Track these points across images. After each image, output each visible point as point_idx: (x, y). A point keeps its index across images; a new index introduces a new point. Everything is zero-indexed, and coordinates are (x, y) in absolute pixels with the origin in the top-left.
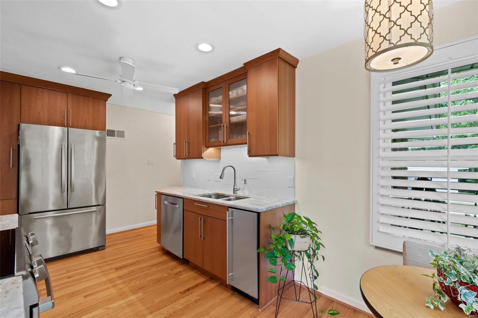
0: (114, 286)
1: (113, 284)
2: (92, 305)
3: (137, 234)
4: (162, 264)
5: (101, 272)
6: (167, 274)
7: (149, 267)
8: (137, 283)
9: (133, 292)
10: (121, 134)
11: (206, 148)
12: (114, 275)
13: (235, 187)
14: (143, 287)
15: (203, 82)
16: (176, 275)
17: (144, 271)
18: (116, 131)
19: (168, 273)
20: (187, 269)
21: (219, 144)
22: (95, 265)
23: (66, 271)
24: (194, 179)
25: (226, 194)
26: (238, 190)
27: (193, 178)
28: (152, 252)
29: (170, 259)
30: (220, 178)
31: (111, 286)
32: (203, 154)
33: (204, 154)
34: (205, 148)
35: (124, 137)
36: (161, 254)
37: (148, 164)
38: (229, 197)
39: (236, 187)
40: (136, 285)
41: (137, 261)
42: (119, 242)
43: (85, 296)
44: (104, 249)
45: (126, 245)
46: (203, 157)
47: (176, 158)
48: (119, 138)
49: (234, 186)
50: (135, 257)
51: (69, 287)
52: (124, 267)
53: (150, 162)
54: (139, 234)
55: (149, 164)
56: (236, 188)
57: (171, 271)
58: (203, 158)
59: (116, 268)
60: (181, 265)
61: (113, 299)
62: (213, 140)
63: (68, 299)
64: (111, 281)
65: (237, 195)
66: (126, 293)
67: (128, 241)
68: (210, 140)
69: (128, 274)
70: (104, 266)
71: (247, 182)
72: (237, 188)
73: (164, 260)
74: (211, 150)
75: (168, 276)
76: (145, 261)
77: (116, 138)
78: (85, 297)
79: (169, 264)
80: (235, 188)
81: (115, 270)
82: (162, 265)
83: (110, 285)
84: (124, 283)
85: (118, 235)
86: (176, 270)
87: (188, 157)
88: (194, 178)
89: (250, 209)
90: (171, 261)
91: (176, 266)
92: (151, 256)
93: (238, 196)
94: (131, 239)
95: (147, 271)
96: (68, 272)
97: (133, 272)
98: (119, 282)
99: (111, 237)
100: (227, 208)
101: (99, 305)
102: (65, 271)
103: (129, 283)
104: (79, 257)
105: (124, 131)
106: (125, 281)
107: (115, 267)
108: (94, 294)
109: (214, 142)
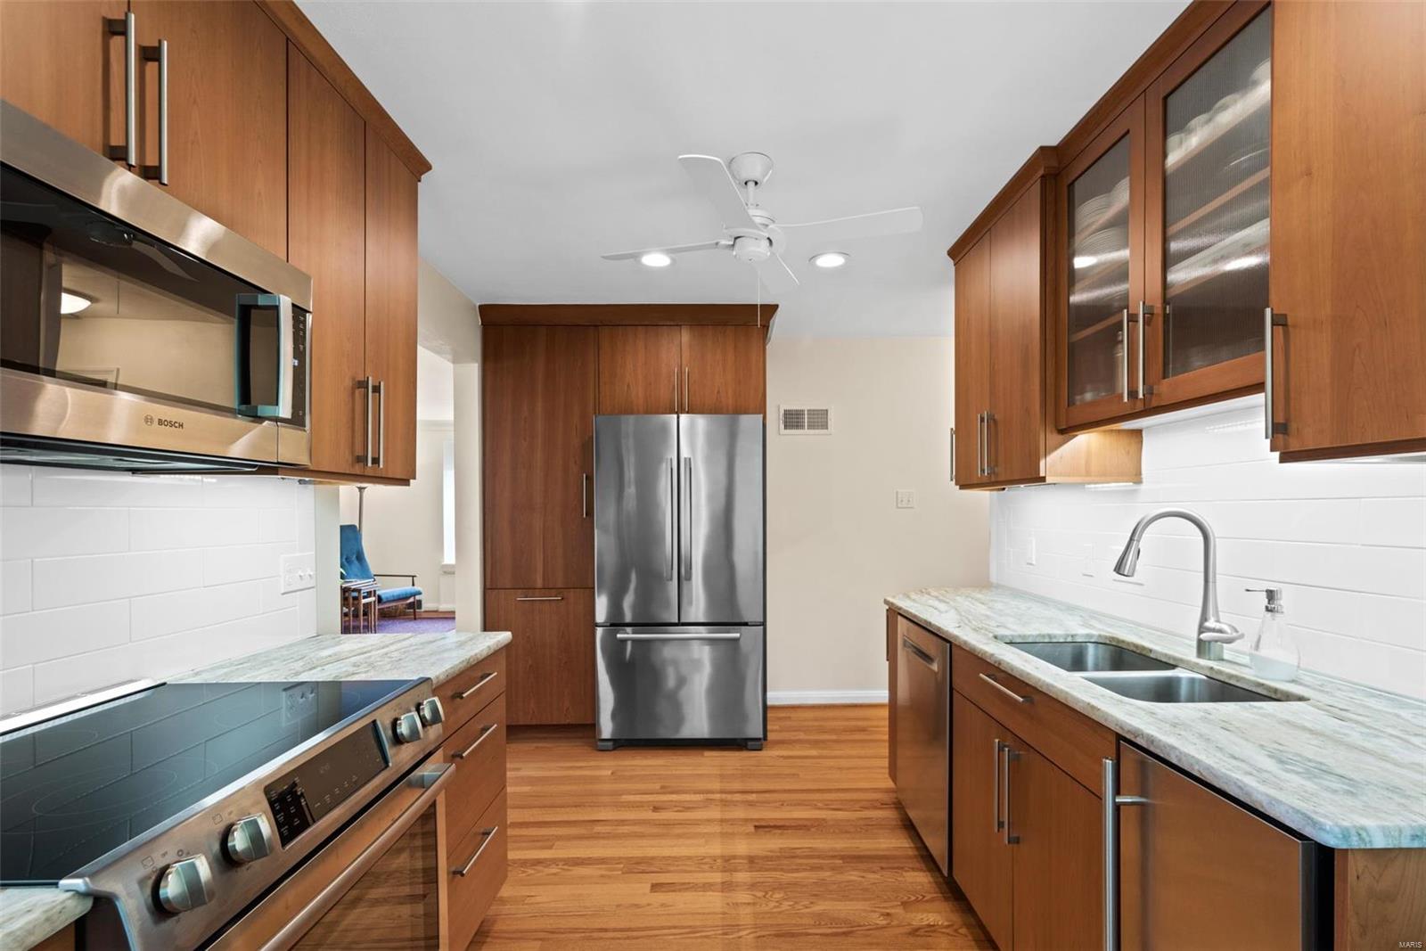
0: (727, 887)
1: (727, 877)
2: (653, 924)
3: (853, 723)
4: (884, 865)
5: (722, 821)
6: (882, 915)
7: (842, 857)
8: (786, 905)
9: (759, 937)
10: (819, 419)
11: (1060, 437)
12: (742, 847)
13: (1211, 624)
14: (793, 935)
15: (1043, 150)
16: (912, 940)
17: (820, 868)
18: (806, 412)
19: (888, 914)
20: (963, 931)
21: (1114, 411)
22: (722, 792)
23: (662, 787)
24: (1031, 564)
25: (1156, 652)
26: (1230, 641)
27: (1030, 561)
28: (874, 805)
29: (916, 853)
30: (1119, 569)
31: (719, 880)
32: (1042, 463)
33: (1048, 465)
34: (1053, 437)
35: (827, 428)
36: (894, 823)
37: (898, 508)
38: (1173, 667)
39: (1218, 626)
40: (780, 913)
41: (817, 819)
42: (802, 736)
43: (657, 884)
44: (760, 750)
45: (814, 752)
46: (1042, 474)
47: (956, 484)
48: (817, 431)
49: (1204, 618)
50: (820, 805)
51: (642, 836)
52: (775, 827)
53: (902, 501)
54: (860, 723)
55: (899, 505)
56: (1214, 630)
57: (899, 911)
58: (1043, 479)
59: (757, 824)
60: (946, 899)
61: (703, 934)
62: (1089, 396)
63: (623, 873)
64: (728, 863)
65: (1216, 665)
66: (739, 931)
67: (823, 741)
68: (1078, 397)
69: (778, 858)
70: (735, 803)
71: (1283, 601)
72: (1220, 631)
73: (896, 849)
74: (1086, 442)
75: (883, 927)
76: (841, 829)
77: (806, 431)
78: (655, 887)
79: (908, 874)
80: (1209, 630)
81: (752, 829)
82: (882, 868)
83: (717, 877)
84: (753, 886)
85: (809, 714)
86: (920, 916)
87: (993, 479)
88: (1034, 563)
89: (1247, 794)
90: (918, 865)
91: (928, 897)
92: (862, 819)
93: (1220, 672)
94: (834, 737)
95: (828, 874)
96: (664, 790)
97: (791, 855)
98: (742, 877)
99: (793, 715)
100: (1113, 739)
101: (666, 935)
102: (657, 786)
103: (764, 896)
104: (703, 755)
105: (827, 410)
106: (758, 880)
107: (758, 820)
108: (674, 891)
109: (1092, 404)
